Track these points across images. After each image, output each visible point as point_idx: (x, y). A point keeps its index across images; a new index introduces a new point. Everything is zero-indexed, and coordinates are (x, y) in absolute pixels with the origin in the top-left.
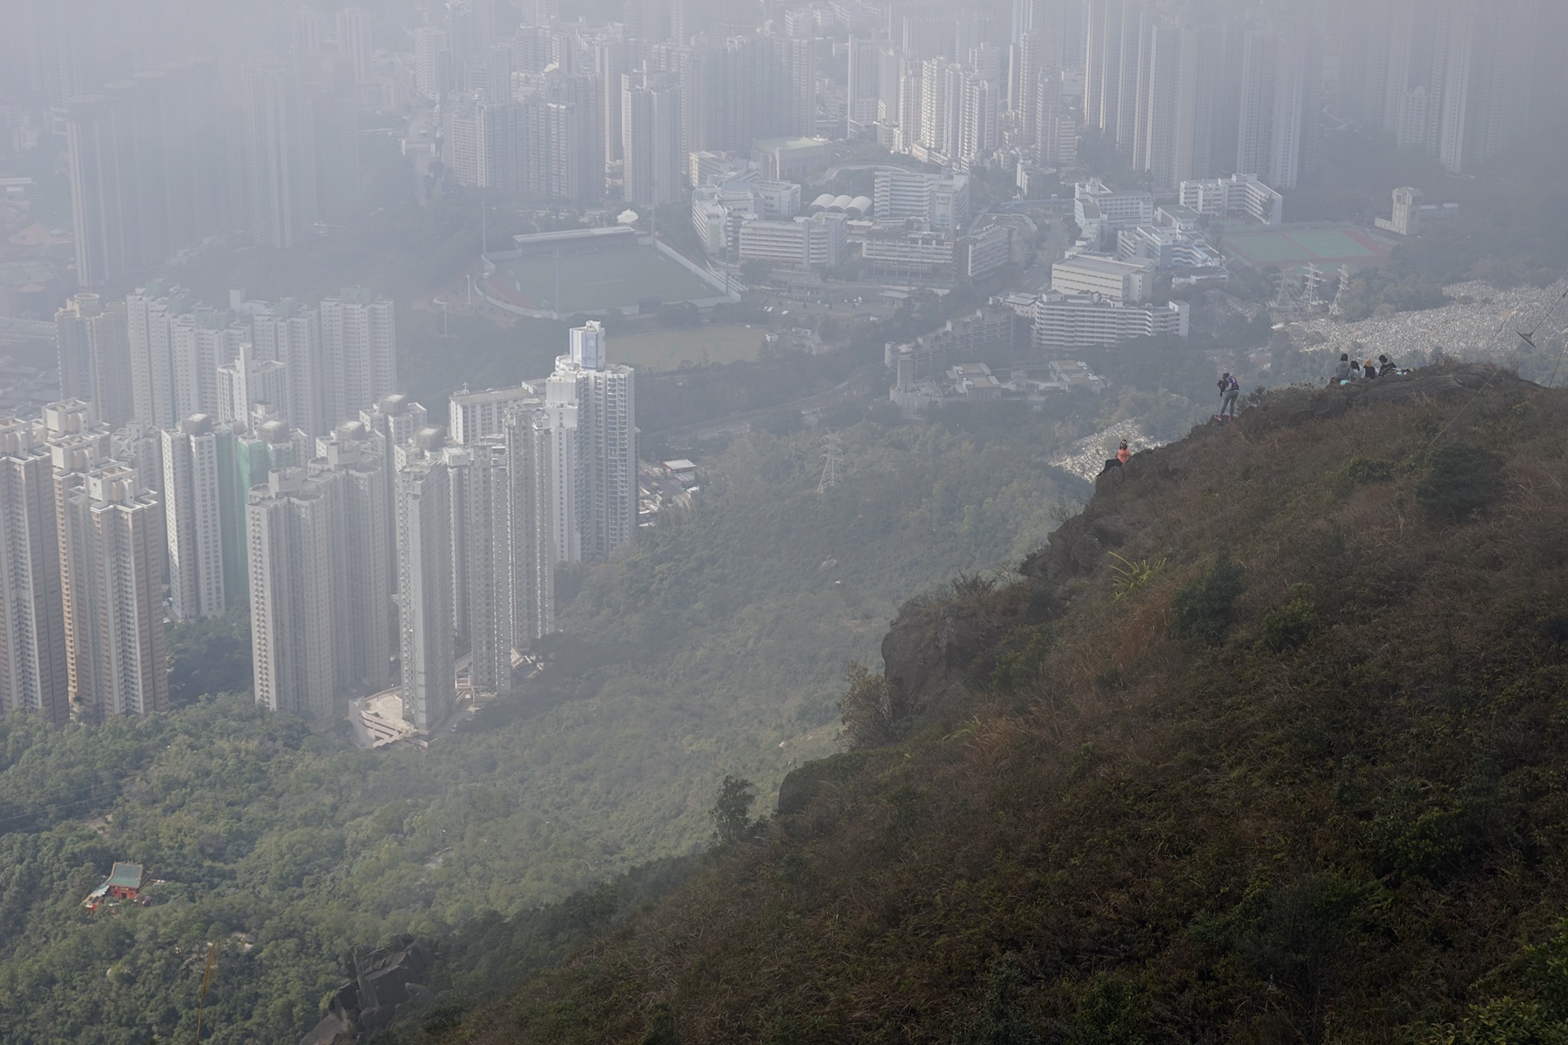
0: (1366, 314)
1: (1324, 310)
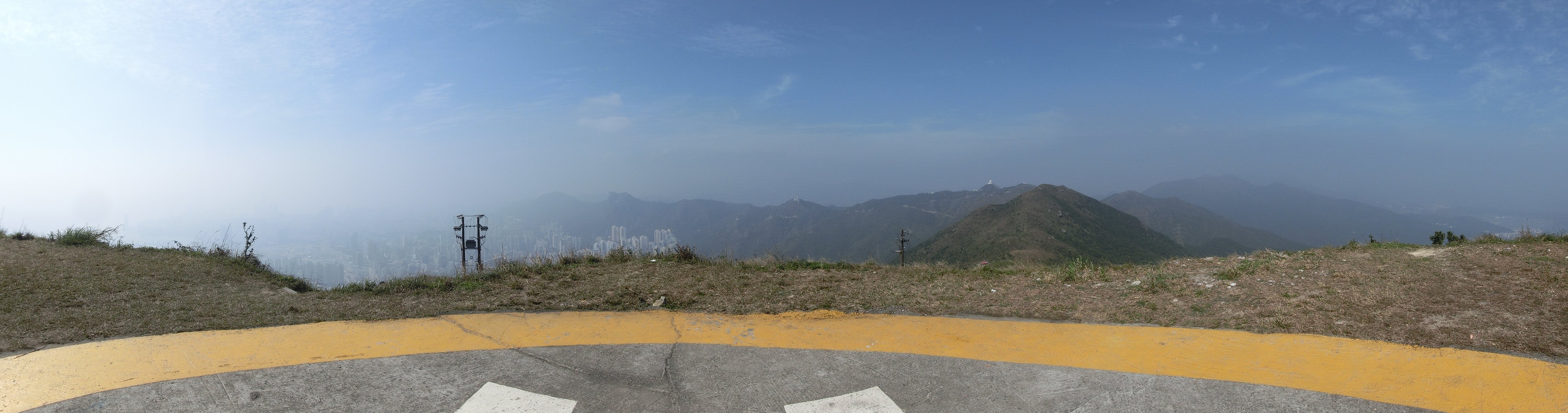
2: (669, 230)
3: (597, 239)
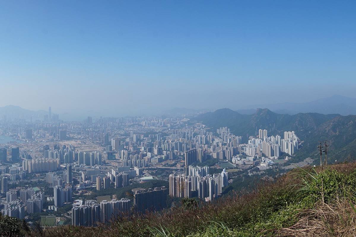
0: (285, 166)
1: (282, 166)
2: (293, 132)
3: (249, 138)
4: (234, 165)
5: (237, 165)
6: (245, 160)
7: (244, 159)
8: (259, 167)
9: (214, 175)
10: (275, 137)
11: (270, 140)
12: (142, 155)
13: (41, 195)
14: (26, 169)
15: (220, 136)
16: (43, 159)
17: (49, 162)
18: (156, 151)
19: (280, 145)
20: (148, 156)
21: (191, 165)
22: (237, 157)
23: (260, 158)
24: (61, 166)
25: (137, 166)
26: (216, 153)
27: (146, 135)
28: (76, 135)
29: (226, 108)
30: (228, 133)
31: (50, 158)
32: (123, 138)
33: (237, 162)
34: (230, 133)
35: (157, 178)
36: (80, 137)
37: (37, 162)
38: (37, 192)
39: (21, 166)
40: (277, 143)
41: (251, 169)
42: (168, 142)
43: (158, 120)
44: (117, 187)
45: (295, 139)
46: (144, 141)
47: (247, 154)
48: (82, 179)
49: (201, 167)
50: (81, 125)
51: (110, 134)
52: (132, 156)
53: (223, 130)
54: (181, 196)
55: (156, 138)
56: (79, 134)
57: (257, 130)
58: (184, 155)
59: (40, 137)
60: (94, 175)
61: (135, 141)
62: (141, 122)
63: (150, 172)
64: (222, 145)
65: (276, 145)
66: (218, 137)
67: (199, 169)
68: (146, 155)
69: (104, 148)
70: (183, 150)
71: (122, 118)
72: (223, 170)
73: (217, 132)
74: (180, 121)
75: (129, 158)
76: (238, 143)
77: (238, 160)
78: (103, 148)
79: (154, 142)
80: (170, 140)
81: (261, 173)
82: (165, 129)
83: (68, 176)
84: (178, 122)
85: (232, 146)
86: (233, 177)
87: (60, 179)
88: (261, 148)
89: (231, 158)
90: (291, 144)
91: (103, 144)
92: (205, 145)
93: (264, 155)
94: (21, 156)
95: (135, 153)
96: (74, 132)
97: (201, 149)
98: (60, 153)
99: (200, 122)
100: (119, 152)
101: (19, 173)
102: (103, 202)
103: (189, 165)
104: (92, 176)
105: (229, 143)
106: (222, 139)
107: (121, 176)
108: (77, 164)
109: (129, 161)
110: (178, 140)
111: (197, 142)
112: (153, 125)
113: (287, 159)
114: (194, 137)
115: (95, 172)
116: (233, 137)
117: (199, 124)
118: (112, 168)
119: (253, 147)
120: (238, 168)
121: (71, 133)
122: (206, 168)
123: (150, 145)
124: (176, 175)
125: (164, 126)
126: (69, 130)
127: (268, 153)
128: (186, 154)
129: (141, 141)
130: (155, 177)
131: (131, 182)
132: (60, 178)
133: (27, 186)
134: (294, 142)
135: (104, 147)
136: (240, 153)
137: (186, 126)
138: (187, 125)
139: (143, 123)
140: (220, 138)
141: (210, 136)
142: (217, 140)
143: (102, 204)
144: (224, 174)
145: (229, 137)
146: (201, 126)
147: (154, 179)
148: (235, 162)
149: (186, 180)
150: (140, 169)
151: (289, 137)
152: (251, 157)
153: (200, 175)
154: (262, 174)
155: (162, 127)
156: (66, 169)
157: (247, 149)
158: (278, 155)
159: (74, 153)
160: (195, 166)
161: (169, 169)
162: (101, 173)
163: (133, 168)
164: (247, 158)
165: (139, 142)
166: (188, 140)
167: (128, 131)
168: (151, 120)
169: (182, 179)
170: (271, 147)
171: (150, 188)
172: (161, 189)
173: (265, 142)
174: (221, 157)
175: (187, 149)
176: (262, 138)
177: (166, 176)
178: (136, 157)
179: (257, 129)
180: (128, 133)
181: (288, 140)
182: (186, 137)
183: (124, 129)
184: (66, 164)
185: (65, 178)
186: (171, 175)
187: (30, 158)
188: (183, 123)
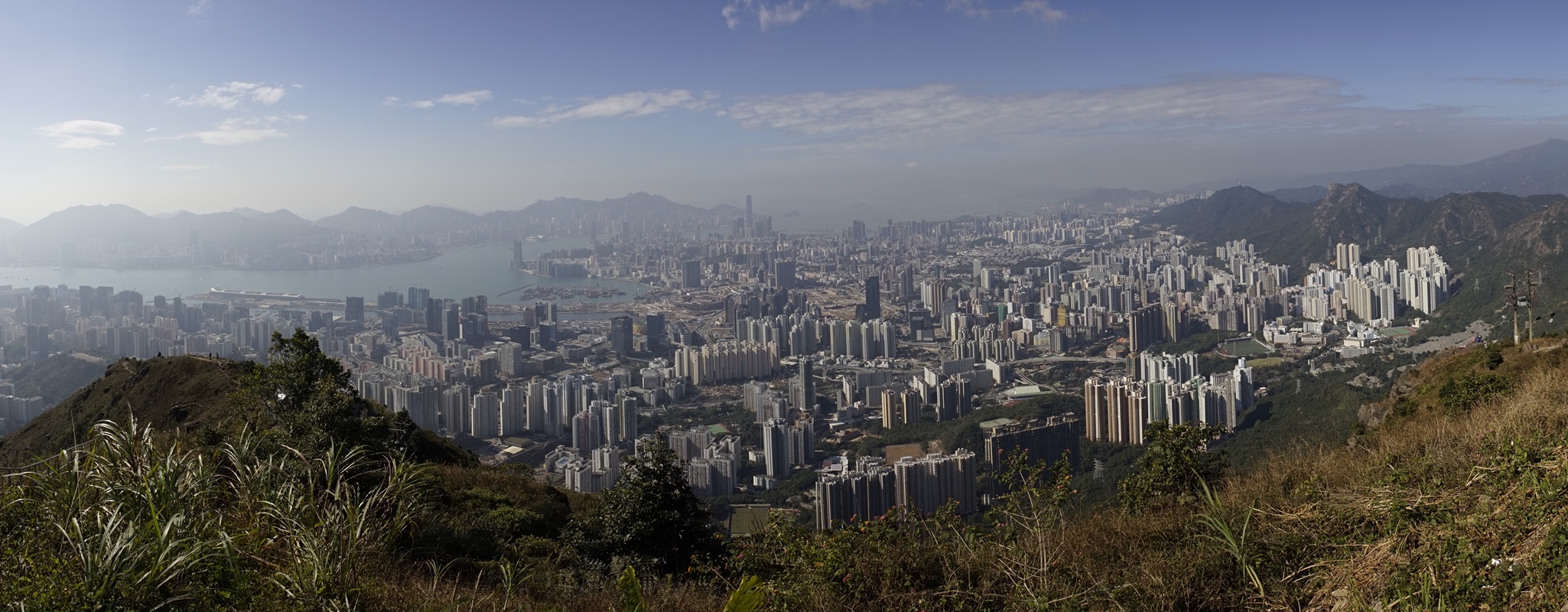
0: (1413, 345)
1: (1403, 346)
2: (1432, 248)
3: (1310, 268)
4: (1268, 347)
5: (1279, 346)
6: (1299, 332)
7: (1296, 329)
8: (1340, 351)
9: (1211, 378)
10: (1383, 264)
11: (1369, 273)
12: (1007, 328)
13: (732, 447)
14: (686, 374)
15: (1227, 266)
16: (734, 343)
17: (750, 352)
18: (1046, 314)
19: (1395, 285)
20: (1024, 327)
21: (1146, 351)
22: (1276, 325)
23: (1342, 323)
24: (782, 362)
25: (994, 356)
26: (1217, 315)
27: (1017, 270)
28: (821, 273)
29: (1240, 187)
30: (1249, 256)
31: (752, 341)
32: (954, 280)
33: (1278, 339)
34: (1255, 258)
35: (1052, 390)
36: (833, 279)
37: (717, 353)
38: (720, 437)
39: (671, 364)
40: (1387, 279)
41: (1316, 356)
42: (1079, 287)
43: (1051, 225)
44: (942, 419)
45: (1438, 269)
46: (1013, 287)
47: (1304, 314)
48: (844, 395)
49: (1174, 356)
50: (835, 244)
51: (916, 269)
52: (978, 331)
53: (1236, 250)
54: (1120, 440)
55: (1045, 275)
56: (830, 269)
57: (1330, 245)
58: (1126, 321)
59: (723, 283)
60: (873, 387)
61: (987, 287)
62: (1002, 232)
63: (1032, 375)
64: (1234, 291)
65: (1385, 287)
66: (1222, 267)
67: (1170, 360)
68: (1020, 326)
69: (899, 308)
70: (1124, 309)
71: (950, 221)
72: (1237, 363)
73: (1218, 256)
74: (1111, 227)
75: (970, 335)
76: (1278, 284)
77: (1281, 332)
78: (897, 308)
79: (1042, 289)
80: (1085, 280)
81: (1347, 366)
82: (1072, 251)
83: (802, 390)
84: (1107, 229)
85: (1262, 292)
86: (1269, 381)
87: (779, 400)
88: (1344, 297)
89: (1261, 327)
90: (1428, 283)
91: (897, 298)
92: (1184, 292)
93: (1351, 316)
94: (671, 337)
95: (988, 321)
96: (814, 264)
97: (1173, 306)
98: (779, 326)
99: (1169, 228)
100: (945, 318)
101: (664, 386)
102: (902, 462)
103: (1139, 352)
104: (867, 389)
105: (1252, 283)
106: (1232, 274)
107: (953, 385)
108: (830, 355)
109: (971, 345)
110: (1109, 282)
111: (1162, 282)
112: (1038, 241)
113: (1417, 325)
114: (1153, 270)
115: (874, 380)
116: (1265, 269)
117: (1167, 233)
118: (925, 365)
119: (1321, 294)
120: (1281, 356)
121: (809, 269)
122: (1190, 357)
123: (1030, 296)
124: (1105, 381)
125: (1070, 241)
126: (802, 262)
127: (1364, 309)
128: (1130, 319)
129: (1003, 285)
130: (1047, 387)
131: (977, 403)
132: (779, 396)
133: (690, 421)
134: (1437, 276)
135: (900, 306)
136: (1285, 311)
137: (1131, 241)
138: (1133, 238)
139: (1009, 235)
140: (1228, 271)
141: (1199, 268)
142: (1218, 278)
143: (900, 468)
144: (1242, 372)
145: (1252, 269)
146: (1172, 241)
147: (1044, 393)
148: (1271, 339)
149: (1133, 394)
150: (1003, 364)
151: (1422, 263)
152: (1316, 321)
153: (1173, 378)
154: (1349, 370)
155: (1063, 244)
156: (798, 372)
157: (1305, 300)
158: (1391, 315)
159: (820, 325)
160: (1157, 352)
161: (1085, 363)
162: (895, 381)
163: (982, 362)
164: (1305, 324)
165: (997, 290)
166: (1137, 281)
167: (966, 259)
168: (1031, 228)
169: (1122, 390)
170: (1372, 292)
171: (1034, 418)
172: (1061, 420)
173: (1355, 278)
174: (1232, 326)
175: (1136, 305)
176: (1345, 267)
177: (1075, 383)
178: (990, 332)
179: (1332, 242)
180: (965, 266)
181: (1419, 273)
182: (1131, 272)
183: (955, 254)
184: (795, 358)
185: (795, 395)
186: (1090, 381)
187: (696, 341)
188: (1120, 232)
